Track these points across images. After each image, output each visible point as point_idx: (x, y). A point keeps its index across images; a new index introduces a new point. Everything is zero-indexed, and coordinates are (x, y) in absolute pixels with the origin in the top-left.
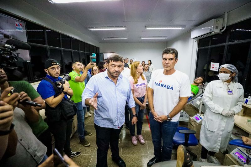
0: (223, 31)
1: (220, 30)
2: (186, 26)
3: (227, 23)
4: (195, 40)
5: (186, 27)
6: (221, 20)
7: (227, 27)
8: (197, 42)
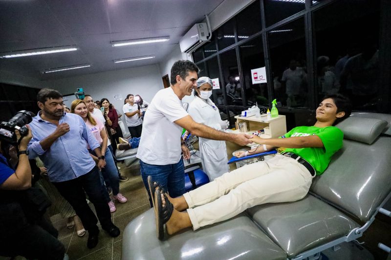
0: (210, 38)
1: (208, 37)
2: (171, 37)
3: (211, 28)
4: (188, 54)
5: (169, 38)
6: (204, 24)
7: (212, 33)
8: (190, 56)
